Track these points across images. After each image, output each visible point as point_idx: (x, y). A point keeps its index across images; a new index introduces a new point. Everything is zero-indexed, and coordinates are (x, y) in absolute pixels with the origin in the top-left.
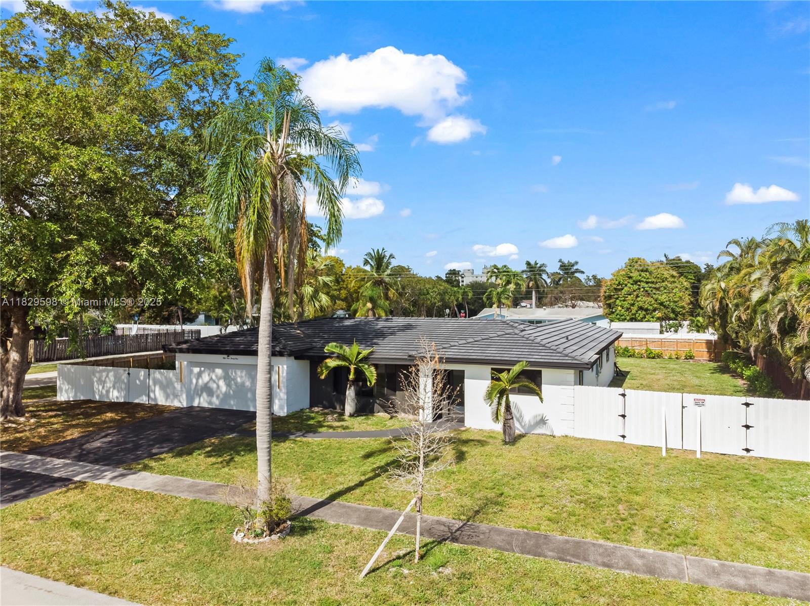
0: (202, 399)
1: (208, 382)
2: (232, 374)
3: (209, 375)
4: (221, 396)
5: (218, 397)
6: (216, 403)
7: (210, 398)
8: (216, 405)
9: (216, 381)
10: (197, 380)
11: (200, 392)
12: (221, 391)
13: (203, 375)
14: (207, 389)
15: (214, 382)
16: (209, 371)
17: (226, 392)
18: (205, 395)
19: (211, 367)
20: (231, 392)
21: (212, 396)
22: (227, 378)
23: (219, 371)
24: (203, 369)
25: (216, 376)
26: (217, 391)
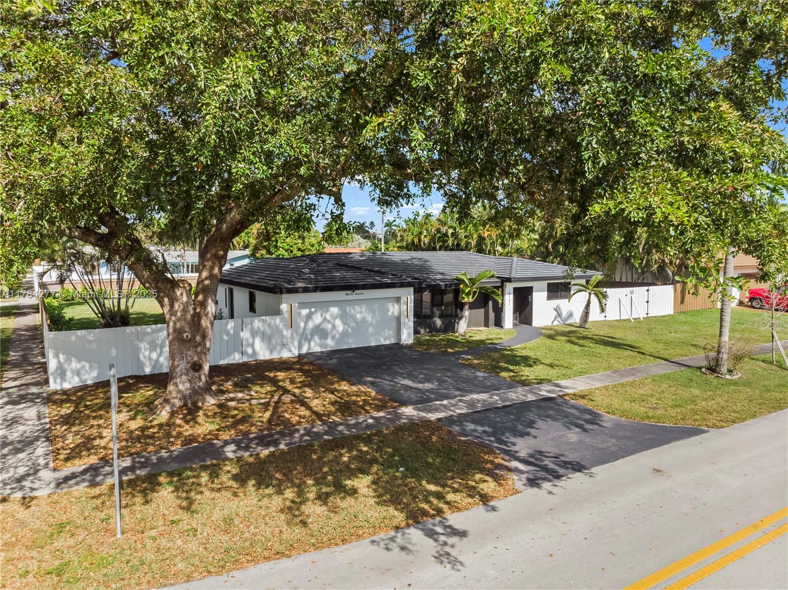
0: (312, 344)
1: (320, 324)
2: (350, 311)
3: (322, 315)
4: (338, 336)
5: (333, 338)
6: (331, 344)
7: (323, 341)
8: (332, 347)
9: (332, 321)
10: (306, 323)
11: (309, 337)
12: (337, 331)
13: (314, 317)
14: (320, 332)
15: (329, 322)
16: (321, 311)
17: (343, 330)
18: (316, 338)
19: (324, 306)
20: (350, 330)
21: (326, 338)
22: (343, 316)
23: (335, 310)
24: (313, 310)
25: (331, 316)
26: (331, 332)
